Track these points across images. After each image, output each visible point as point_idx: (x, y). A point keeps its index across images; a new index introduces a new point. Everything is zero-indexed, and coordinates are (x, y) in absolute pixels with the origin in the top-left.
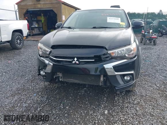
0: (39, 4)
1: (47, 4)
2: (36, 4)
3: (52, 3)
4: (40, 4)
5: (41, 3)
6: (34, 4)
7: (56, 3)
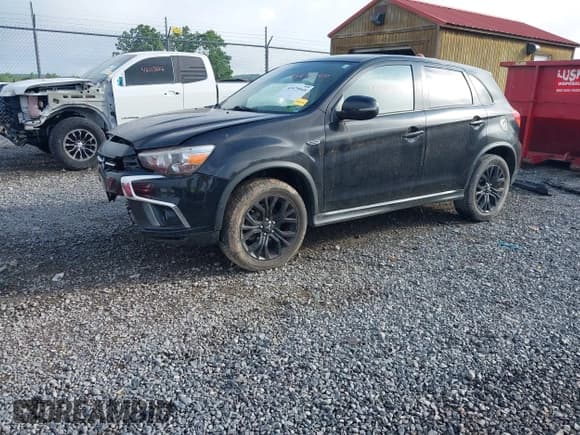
0: (380, 34)
1: (399, 32)
2: (373, 34)
3: (414, 30)
4: (384, 33)
5: (385, 30)
6: (369, 34)
7: (425, 29)
